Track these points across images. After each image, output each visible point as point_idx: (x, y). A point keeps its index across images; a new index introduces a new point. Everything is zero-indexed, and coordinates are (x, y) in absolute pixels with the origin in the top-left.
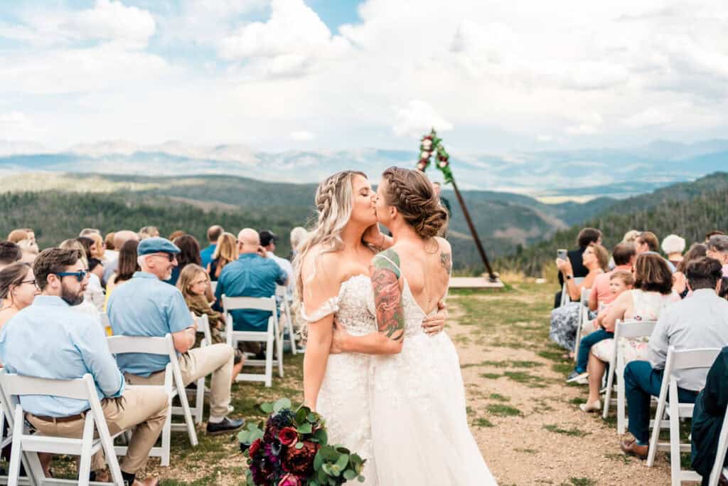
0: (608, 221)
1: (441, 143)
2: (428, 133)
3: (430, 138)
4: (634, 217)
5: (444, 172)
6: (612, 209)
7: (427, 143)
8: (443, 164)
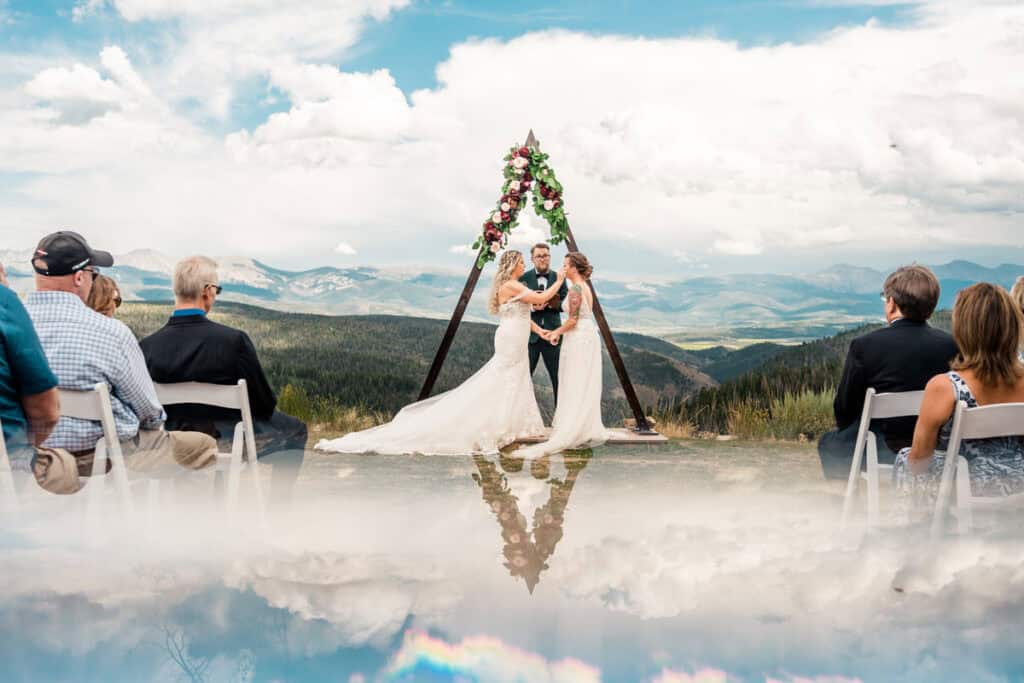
0: (774, 376)
1: (546, 162)
2: (522, 143)
3: (524, 153)
4: (809, 372)
5: (552, 219)
6: (777, 359)
7: (520, 162)
8: (549, 205)
